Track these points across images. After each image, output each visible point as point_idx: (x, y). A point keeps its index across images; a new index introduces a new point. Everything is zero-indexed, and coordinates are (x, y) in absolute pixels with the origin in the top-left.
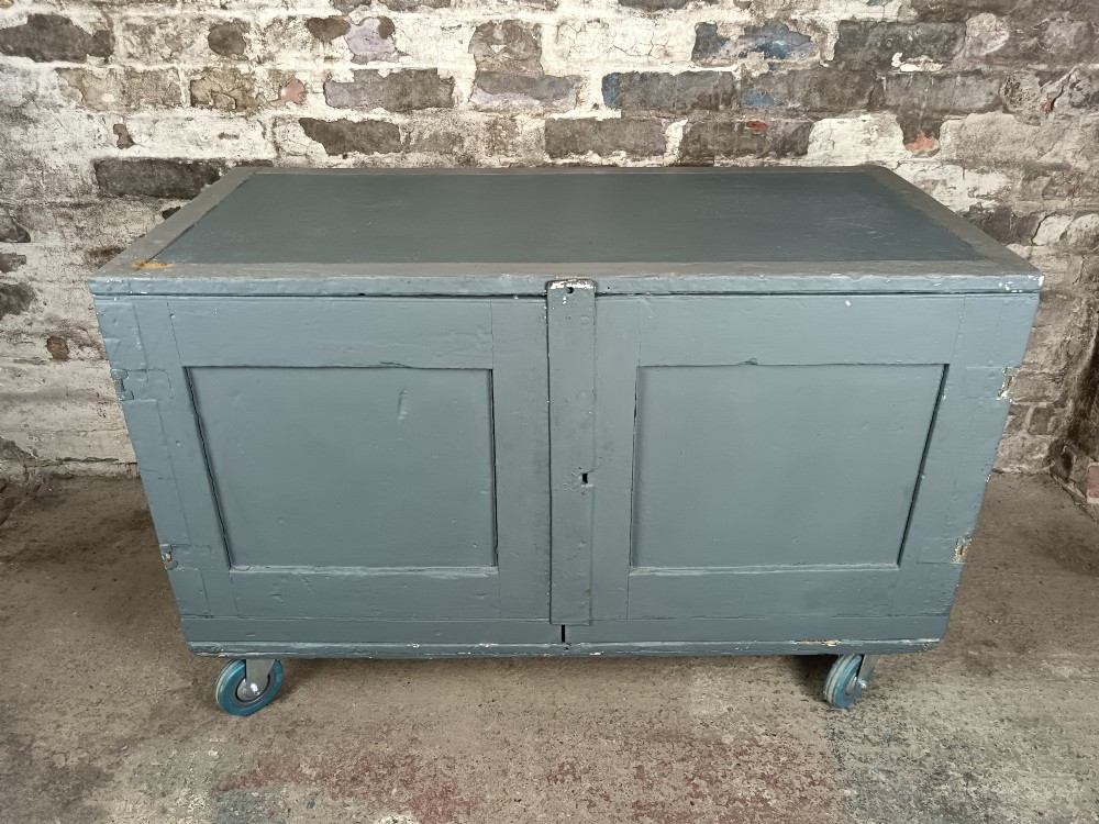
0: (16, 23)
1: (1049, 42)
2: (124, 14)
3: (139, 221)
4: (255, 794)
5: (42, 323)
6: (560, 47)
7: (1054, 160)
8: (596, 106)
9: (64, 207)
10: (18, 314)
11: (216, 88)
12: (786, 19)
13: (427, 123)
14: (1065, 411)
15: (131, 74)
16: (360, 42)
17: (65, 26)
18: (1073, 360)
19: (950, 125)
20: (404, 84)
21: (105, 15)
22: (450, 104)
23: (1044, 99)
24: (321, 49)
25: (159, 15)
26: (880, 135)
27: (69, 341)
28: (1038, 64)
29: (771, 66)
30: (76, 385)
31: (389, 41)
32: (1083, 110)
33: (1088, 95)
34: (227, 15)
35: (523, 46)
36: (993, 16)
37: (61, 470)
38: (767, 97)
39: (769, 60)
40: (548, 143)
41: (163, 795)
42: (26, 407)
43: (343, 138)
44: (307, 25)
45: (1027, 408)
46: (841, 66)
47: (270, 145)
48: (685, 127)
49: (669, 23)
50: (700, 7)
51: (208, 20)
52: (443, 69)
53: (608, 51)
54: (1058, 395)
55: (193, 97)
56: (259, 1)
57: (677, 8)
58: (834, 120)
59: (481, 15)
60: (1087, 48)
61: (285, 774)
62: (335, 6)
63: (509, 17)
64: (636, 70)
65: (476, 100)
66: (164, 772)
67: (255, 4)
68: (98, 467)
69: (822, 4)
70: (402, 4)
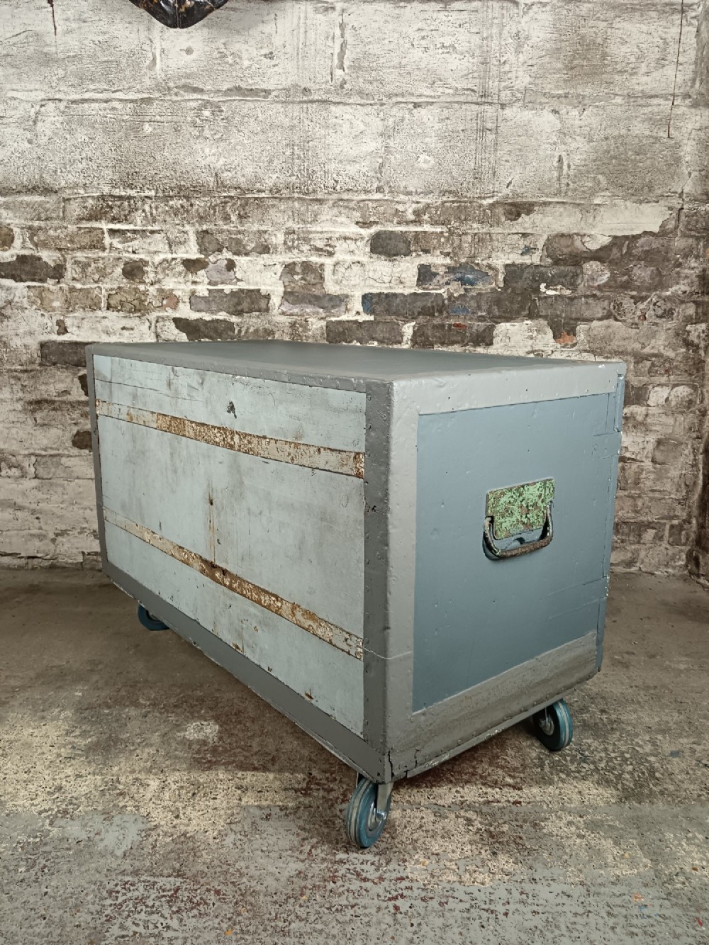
0: (10, 259)
1: (635, 278)
2: (74, 255)
3: (62, 381)
4: (106, 711)
6: (336, 277)
7: (652, 351)
9: (16, 371)
11: (124, 299)
12: (473, 262)
13: (252, 321)
14: (691, 527)
15: (72, 290)
16: (214, 273)
17: (38, 262)
18: (690, 488)
19: (581, 328)
20: (239, 298)
21: (63, 256)
22: (267, 310)
23: (639, 313)
24: (190, 277)
25: (95, 256)
26: (538, 334)
27: (3, 463)
28: (631, 291)
29: (466, 290)
31: (232, 273)
32: (664, 320)
33: (665, 310)
34: (135, 257)
35: (313, 276)
36: (599, 263)
38: (465, 309)
39: (464, 286)
40: (328, 335)
41: (43, 711)
43: (199, 330)
44: (183, 263)
45: (665, 524)
46: (509, 291)
47: (153, 334)
48: (414, 327)
49: (402, 264)
50: (420, 255)
51: (124, 259)
52: (264, 289)
53: (365, 280)
54: (684, 515)
55: (109, 304)
56: (155, 249)
57: (406, 255)
58: (508, 324)
59: (288, 258)
60: (660, 283)
61: (128, 703)
62: (201, 253)
63: (304, 259)
64: (382, 291)
65: (283, 308)
66: (44, 702)
67: (153, 251)
68: (5, 560)
69: (494, 255)
70: (241, 251)
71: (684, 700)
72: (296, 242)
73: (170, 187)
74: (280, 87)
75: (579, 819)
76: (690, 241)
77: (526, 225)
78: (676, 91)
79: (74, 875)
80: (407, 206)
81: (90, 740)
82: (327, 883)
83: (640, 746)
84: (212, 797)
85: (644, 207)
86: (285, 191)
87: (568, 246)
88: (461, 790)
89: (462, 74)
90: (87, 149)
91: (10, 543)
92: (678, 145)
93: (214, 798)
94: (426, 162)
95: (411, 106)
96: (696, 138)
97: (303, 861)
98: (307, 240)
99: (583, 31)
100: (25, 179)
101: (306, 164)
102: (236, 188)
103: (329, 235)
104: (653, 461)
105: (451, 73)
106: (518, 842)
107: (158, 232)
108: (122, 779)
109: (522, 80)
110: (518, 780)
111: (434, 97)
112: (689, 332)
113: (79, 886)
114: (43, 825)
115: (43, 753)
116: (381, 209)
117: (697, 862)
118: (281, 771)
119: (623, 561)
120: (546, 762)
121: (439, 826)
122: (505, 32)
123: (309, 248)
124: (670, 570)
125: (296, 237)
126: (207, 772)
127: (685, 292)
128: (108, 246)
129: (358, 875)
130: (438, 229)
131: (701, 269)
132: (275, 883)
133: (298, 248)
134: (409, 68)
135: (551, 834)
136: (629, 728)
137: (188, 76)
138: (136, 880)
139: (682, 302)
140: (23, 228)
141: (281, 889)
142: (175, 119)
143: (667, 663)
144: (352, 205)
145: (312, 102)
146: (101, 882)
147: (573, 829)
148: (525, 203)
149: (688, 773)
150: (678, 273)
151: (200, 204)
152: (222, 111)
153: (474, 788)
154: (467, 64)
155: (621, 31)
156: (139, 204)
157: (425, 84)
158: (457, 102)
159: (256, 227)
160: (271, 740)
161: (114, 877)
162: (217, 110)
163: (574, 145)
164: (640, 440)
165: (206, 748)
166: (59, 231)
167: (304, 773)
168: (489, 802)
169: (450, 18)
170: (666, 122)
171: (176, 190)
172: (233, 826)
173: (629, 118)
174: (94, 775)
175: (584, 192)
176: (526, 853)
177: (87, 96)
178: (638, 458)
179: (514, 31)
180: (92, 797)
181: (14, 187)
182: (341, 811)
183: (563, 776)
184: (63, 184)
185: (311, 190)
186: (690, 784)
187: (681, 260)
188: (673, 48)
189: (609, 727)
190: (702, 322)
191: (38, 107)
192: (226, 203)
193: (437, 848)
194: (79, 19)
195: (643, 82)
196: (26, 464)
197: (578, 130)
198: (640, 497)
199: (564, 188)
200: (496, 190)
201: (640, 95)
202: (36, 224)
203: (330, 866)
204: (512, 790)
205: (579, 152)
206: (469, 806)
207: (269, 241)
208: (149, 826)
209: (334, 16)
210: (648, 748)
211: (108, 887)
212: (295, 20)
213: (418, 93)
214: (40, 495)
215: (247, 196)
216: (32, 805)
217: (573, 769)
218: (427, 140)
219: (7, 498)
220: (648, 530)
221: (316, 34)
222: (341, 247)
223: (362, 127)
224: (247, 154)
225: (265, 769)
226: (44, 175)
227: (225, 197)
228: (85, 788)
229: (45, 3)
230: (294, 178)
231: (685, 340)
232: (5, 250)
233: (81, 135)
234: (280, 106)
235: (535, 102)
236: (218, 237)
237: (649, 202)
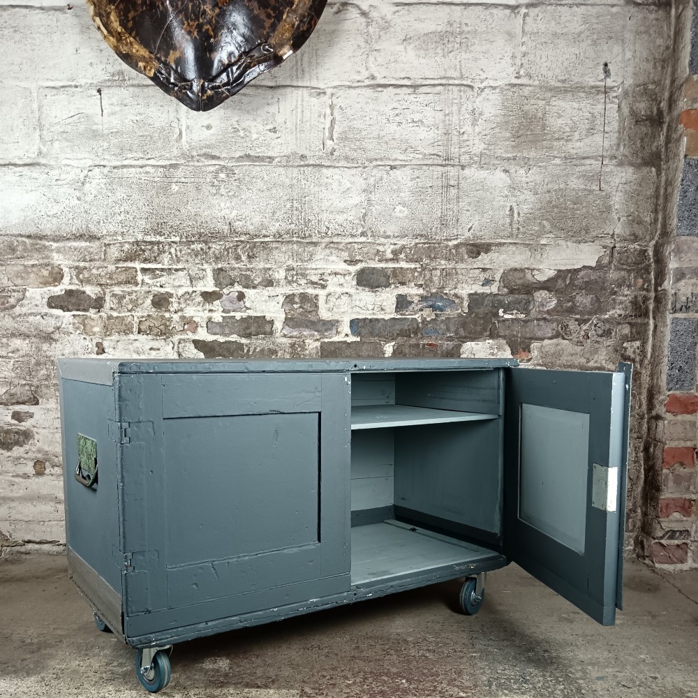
0: (59, 293)
1: (578, 304)
2: (112, 289)
5: (34, 452)
6: (328, 306)
7: (596, 365)
8: (347, 335)
10: (22, 446)
11: (152, 325)
12: (442, 292)
13: (259, 343)
15: (110, 317)
16: (227, 303)
17: (82, 295)
19: (535, 345)
20: (248, 323)
21: (103, 290)
22: (271, 333)
23: (583, 333)
24: (208, 306)
25: (129, 290)
26: (499, 351)
27: (47, 464)
28: (575, 315)
29: (436, 315)
30: (44, 491)
31: (242, 303)
32: (604, 338)
33: (604, 330)
34: (162, 290)
35: (308, 304)
36: (546, 292)
37: (22, 549)
38: (436, 331)
39: (435, 312)
40: (322, 352)
42: (12, 504)
43: (214, 350)
44: (201, 295)
46: (473, 315)
47: (176, 354)
48: (394, 346)
49: (383, 295)
50: (399, 287)
52: (269, 316)
53: (352, 308)
55: (139, 329)
56: (179, 284)
57: (386, 287)
58: (473, 343)
59: (288, 290)
60: (599, 308)
62: (216, 286)
63: (302, 291)
64: (367, 317)
65: (286, 332)
67: (176, 285)
68: (46, 547)
69: (459, 286)
70: (249, 285)
72: (295, 277)
73: (192, 234)
74: (282, 154)
76: (623, 273)
77: (485, 262)
78: (605, 154)
80: (386, 247)
85: (582, 246)
86: (286, 236)
87: (521, 279)
89: (429, 142)
92: (608, 196)
94: (401, 212)
95: (388, 168)
96: (623, 190)
98: (304, 275)
99: (526, 108)
100: (74, 229)
101: (303, 215)
102: (245, 234)
103: (323, 272)
105: (421, 142)
107: (182, 270)
109: (478, 147)
111: (407, 161)
112: (626, 349)
116: (365, 249)
122: (463, 109)
123: (306, 281)
125: (295, 273)
127: (620, 315)
128: (140, 282)
130: (413, 266)
131: (633, 296)
133: (296, 281)
134: (386, 139)
137: (208, 147)
139: (619, 323)
140: (70, 268)
142: (197, 180)
144: (341, 246)
145: (308, 166)
148: (484, 244)
150: (614, 300)
151: (216, 247)
152: (235, 174)
154: (433, 135)
155: (557, 108)
156: (167, 247)
157: (399, 151)
158: (426, 165)
159: (262, 265)
162: (230, 172)
163: (522, 197)
166: (101, 270)
169: (418, 99)
170: (598, 177)
171: (197, 237)
173: (567, 175)
175: (532, 234)
177: (126, 163)
179: (470, 108)
181: (65, 235)
184: (105, 232)
185: (307, 235)
187: (616, 289)
188: (599, 121)
190: (636, 340)
191: (86, 172)
192: (237, 246)
194: (121, 104)
195: (577, 146)
197: (525, 186)
199: (515, 232)
200: (459, 233)
201: (575, 157)
202: (82, 264)
205: (527, 203)
207: (272, 277)
209: (326, 99)
212: (294, 103)
213: (393, 158)
215: (255, 240)
218: (402, 194)
219: (49, 493)
221: (311, 113)
222: (333, 285)
223: (349, 185)
224: (255, 207)
226: (89, 226)
227: (237, 241)
229: (95, 92)
230: (293, 226)
231: (622, 356)
232: (56, 286)
233: (120, 193)
234: (281, 169)
235: (489, 164)
236: (231, 273)
237: (586, 242)
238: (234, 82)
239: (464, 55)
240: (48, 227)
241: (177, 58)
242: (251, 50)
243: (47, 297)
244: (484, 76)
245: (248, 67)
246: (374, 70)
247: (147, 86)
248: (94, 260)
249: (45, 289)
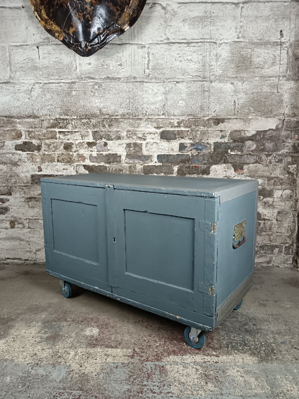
0: (20, 143)
1: (266, 147)
2: (45, 141)
3: (40, 190)
4: (54, 323)
5: (10, 217)
6: (147, 149)
7: (275, 176)
9: (22, 186)
10: (4, 215)
11: (64, 158)
12: (201, 142)
13: (113, 166)
14: (294, 247)
15: (44, 155)
16: (99, 148)
17: (31, 144)
18: (293, 231)
19: (245, 167)
20: (109, 157)
21: (41, 141)
22: (120, 162)
23: (268, 161)
24: (90, 149)
25: (53, 141)
26: (228, 169)
27: (16, 222)
28: (265, 152)
29: (198, 153)
30: (15, 235)
31: (106, 147)
32: (279, 163)
33: (279, 160)
34: (69, 142)
35: (138, 148)
36: (251, 141)
37: (5, 262)
38: (198, 160)
39: (198, 151)
40: (144, 171)
41: (30, 323)
43: (93, 170)
44: (87, 144)
45: (283, 246)
46: (216, 153)
47: (75, 171)
48: (178, 167)
49: (173, 143)
50: (180, 139)
51: (64, 142)
52: (119, 153)
53: (158, 149)
54: (291, 242)
55: (58, 160)
57: (174, 139)
58: (216, 166)
59: (128, 141)
60: (276, 149)
61: (63, 320)
62: (94, 139)
63: (134, 142)
64: (165, 154)
65: (126, 161)
66: (30, 319)
67: (75, 139)
68: (16, 261)
69: (209, 139)
70: (109, 139)
71: (288, 320)
72: (131, 135)
73: (82, 115)
74: (125, 77)
75: (242, 369)
76: (288, 132)
77: (222, 127)
78: (280, 75)
79: (40, 389)
80: (175, 120)
81: (48, 335)
82: (139, 394)
83: (269, 340)
84: (95, 358)
85: (269, 119)
86: (127, 116)
87: (239, 135)
88: (195, 357)
89: (195, 70)
90: (51, 101)
91: (18, 254)
92: (282, 95)
93: (96, 359)
95: (175, 83)
96: (289, 92)
97: (130, 385)
98: (135, 134)
99: (242, 53)
100: (27, 113)
101: (135, 105)
103: (144, 132)
104: (277, 220)
105: (191, 70)
106: (216, 378)
107: (78, 132)
108: (60, 351)
109: (219, 72)
110: (218, 353)
111: (184, 79)
112: (289, 168)
113: (42, 394)
114: (29, 369)
115: (29, 340)
116: (164, 122)
117: (289, 388)
118: (122, 348)
119: (266, 261)
120: (230, 346)
121: (185, 372)
122: (212, 54)
123: (136, 137)
124: (286, 265)
125: (131, 133)
126: (93, 349)
127: (287, 152)
128: (58, 138)
129: (152, 391)
130: (187, 129)
131: (293, 143)
132: (119, 394)
133: (132, 137)
134: (174, 68)
135: (230, 376)
136: (265, 332)
137: (90, 73)
138: (64, 391)
139: (286, 156)
140: (25, 131)
141: (121, 396)
142: (84, 89)
143: (282, 304)
144: (153, 120)
145: (137, 82)
146: (51, 392)
147: (239, 373)
148: (221, 119)
149: (288, 351)
150: (284, 145)
151: (94, 121)
152: (102, 86)
153: (200, 356)
155: (257, 53)
156: (70, 121)
157: (181, 74)
158: (193, 81)
159: (115, 129)
160: (119, 336)
161: (56, 390)
163: (240, 96)
164: (271, 212)
165: (93, 339)
166: (39, 132)
167: (132, 349)
168: (205, 362)
169: (190, 49)
170: (277, 86)
171: (84, 116)
172: (103, 371)
173: (262, 85)
174: (49, 349)
175: (244, 114)
176: (219, 383)
177: (51, 81)
178: (270, 219)
179: (215, 53)
180: (48, 358)
181: (22, 116)
182: (146, 365)
183: (236, 352)
184: (41, 114)
185: (137, 115)
186: (288, 355)
187: (285, 140)
188: (278, 58)
189: (256, 332)
190: (294, 164)
191: (32, 86)
192: (104, 120)
193: (184, 380)
194: (48, 53)
195: (267, 71)
196: (25, 223)
197: (241, 90)
198: (272, 235)
199: (236, 112)
200: (209, 114)
201: (266, 76)
202: (31, 130)
203: (141, 387)
204: (215, 357)
205: (242, 99)
206: (197, 363)
207: (120, 135)
208: (70, 370)
209: (145, 50)
210: (272, 340)
211: (53, 394)
212: (130, 52)
213: (178, 78)
214: (30, 235)
215: (112, 118)
216: (25, 361)
217: (240, 349)
218: (182, 95)
219: (17, 236)
220: (276, 249)
221: (138, 56)
222: (149, 137)
223: (156, 91)
224: (112, 102)
225: (116, 347)
226: (34, 111)
227: (103, 118)
228: (45, 354)
229: (36, 48)
230: (130, 110)
231: (288, 171)
232: (19, 140)
233: (48, 96)
234: (124, 83)
235: (224, 80)
236: (101, 133)
237: (271, 117)
238: (101, 42)
239: (212, 28)
240: (14, 112)
241: (74, 31)
242: (109, 27)
243: (15, 145)
244: (222, 37)
245: (108, 35)
246: (169, 35)
247: (60, 44)
248: (37, 127)
249: (14, 141)
